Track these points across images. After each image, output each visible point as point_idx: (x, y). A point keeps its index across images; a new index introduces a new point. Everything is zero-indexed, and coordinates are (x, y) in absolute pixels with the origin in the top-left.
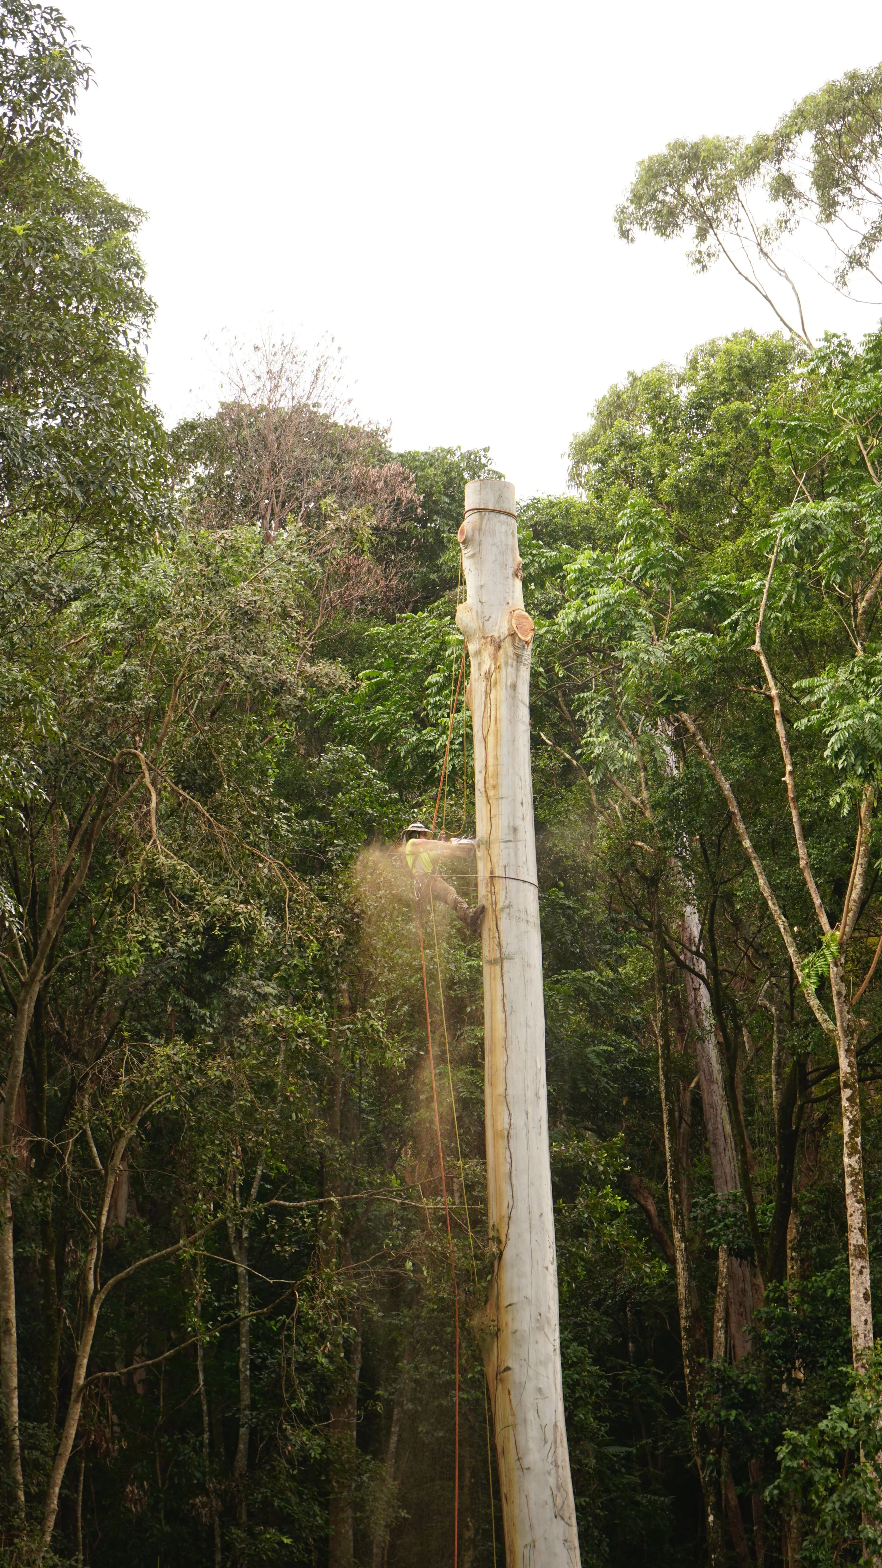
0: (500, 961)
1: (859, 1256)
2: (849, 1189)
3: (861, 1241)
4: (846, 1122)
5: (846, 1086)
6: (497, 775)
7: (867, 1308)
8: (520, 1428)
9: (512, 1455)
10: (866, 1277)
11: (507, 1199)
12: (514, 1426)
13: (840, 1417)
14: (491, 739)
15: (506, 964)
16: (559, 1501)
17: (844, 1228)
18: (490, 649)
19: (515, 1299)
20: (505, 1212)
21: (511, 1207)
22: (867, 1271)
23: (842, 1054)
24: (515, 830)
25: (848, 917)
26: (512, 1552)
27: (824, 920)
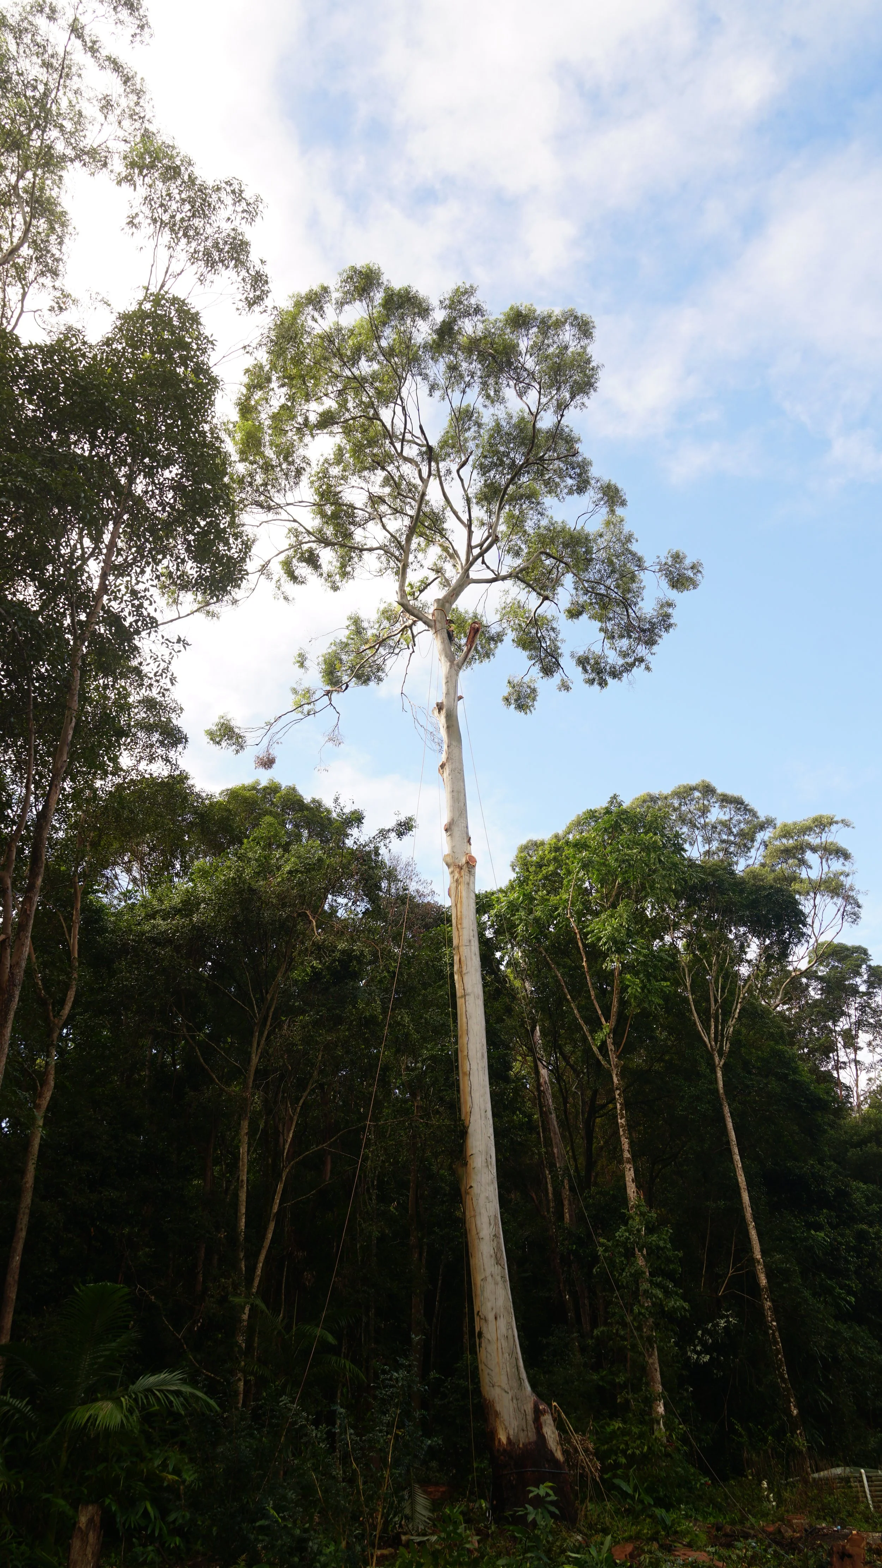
0: (464, 996)
1: (629, 1162)
2: (621, 1133)
3: (629, 1156)
4: (618, 1105)
5: (617, 1089)
6: (461, 918)
7: (633, 1185)
8: (478, 1218)
9: (474, 1232)
10: (632, 1172)
11: (469, 1104)
12: (475, 1216)
13: (625, 1231)
14: (459, 905)
15: (467, 998)
16: (499, 1255)
17: (622, 1151)
18: (458, 870)
19: (474, 1152)
20: (468, 1110)
21: (471, 1107)
22: (632, 1169)
23: (614, 1076)
24: (470, 941)
25: (613, 1019)
26: (475, 1284)
27: (603, 1020)
